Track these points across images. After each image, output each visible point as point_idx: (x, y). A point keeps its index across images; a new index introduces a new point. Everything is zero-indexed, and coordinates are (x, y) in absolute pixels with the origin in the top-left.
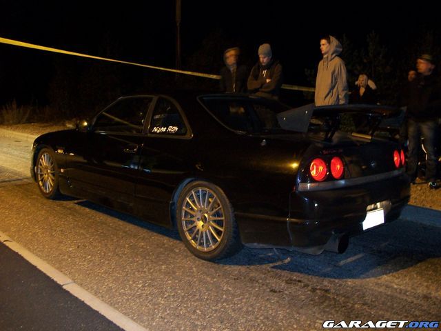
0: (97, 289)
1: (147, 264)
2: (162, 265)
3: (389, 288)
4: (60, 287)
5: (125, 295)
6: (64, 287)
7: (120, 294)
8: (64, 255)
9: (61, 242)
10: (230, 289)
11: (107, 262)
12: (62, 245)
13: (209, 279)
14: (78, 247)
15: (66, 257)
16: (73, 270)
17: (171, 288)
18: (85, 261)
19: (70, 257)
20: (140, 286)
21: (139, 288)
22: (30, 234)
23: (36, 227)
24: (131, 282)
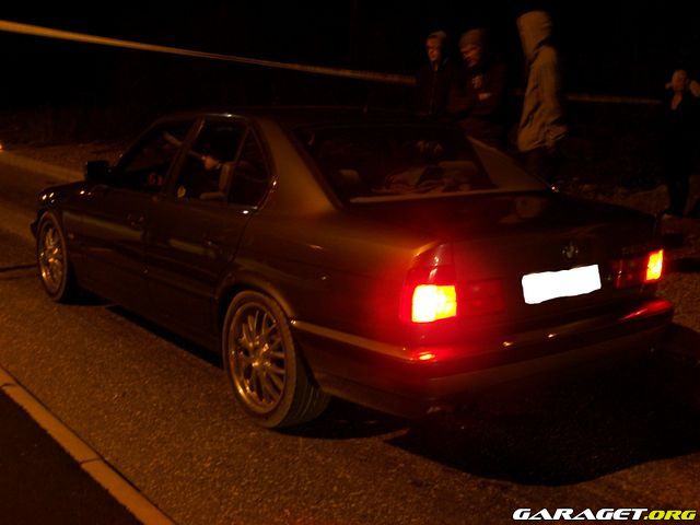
0: (140, 467)
1: (228, 429)
2: (252, 431)
4: (76, 466)
5: (181, 478)
6: (84, 466)
7: (174, 477)
8: (99, 409)
9: (96, 386)
10: (348, 477)
11: (165, 423)
12: (98, 391)
13: (319, 458)
14: (124, 395)
15: (101, 412)
16: (108, 435)
17: (255, 471)
18: (129, 420)
19: (106, 412)
20: (207, 465)
21: (205, 470)
22: (50, 369)
23: (61, 357)
24: (195, 459)
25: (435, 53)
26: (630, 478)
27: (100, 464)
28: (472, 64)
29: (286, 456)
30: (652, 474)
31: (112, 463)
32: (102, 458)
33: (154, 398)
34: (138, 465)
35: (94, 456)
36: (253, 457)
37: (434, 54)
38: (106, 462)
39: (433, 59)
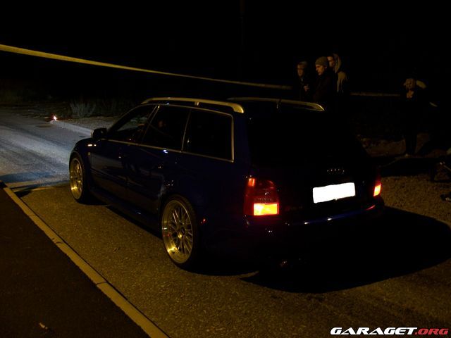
0: (128, 287)
3: (379, 300)
4: (94, 286)
5: (149, 293)
6: (98, 286)
7: (145, 292)
8: (106, 256)
9: (105, 244)
11: (141, 264)
12: (106, 246)
15: (107, 258)
16: (111, 270)
17: (188, 289)
18: (122, 262)
19: (110, 257)
20: (163, 286)
21: (162, 289)
22: (81, 235)
23: (87, 228)
24: (156, 283)
25: (302, 71)
26: (388, 294)
27: (106, 285)
28: (320, 74)
29: (204, 282)
30: (399, 292)
31: (113, 284)
32: (107, 282)
33: (136, 250)
34: (126, 286)
35: (104, 280)
36: (187, 282)
37: (300, 72)
38: (109, 284)
39: (300, 75)
